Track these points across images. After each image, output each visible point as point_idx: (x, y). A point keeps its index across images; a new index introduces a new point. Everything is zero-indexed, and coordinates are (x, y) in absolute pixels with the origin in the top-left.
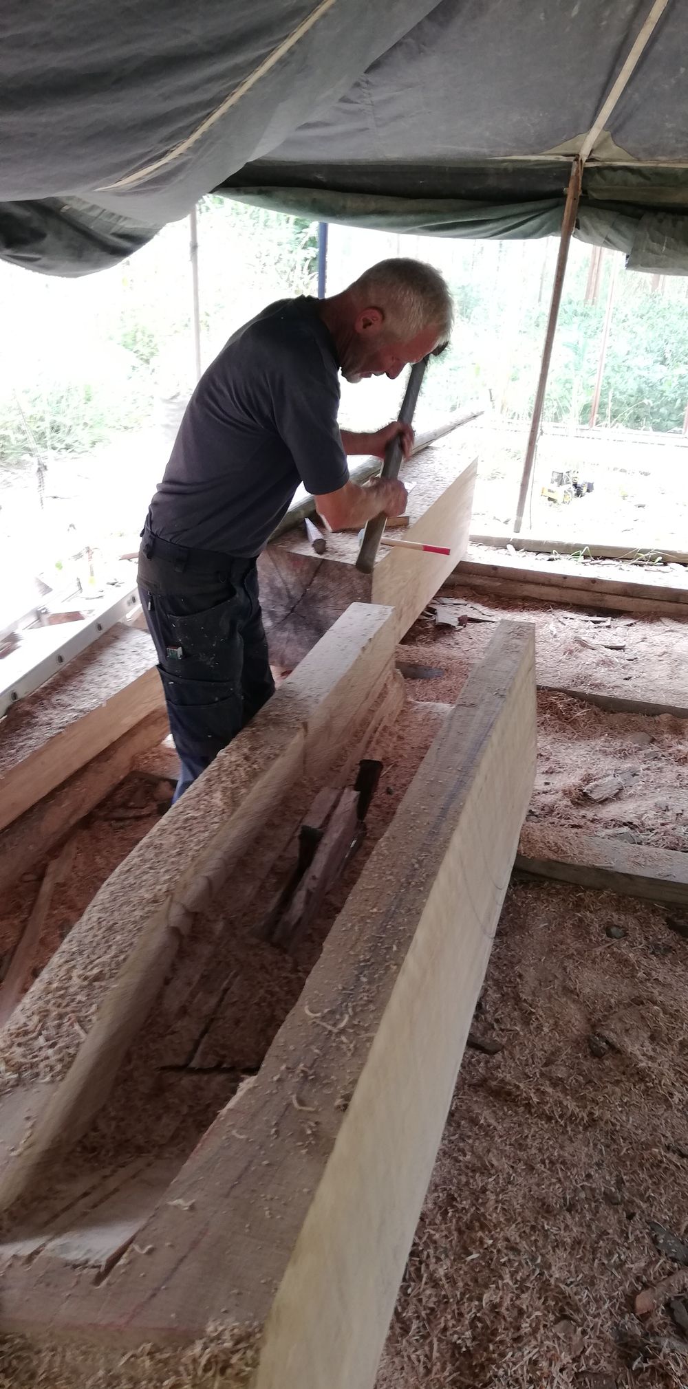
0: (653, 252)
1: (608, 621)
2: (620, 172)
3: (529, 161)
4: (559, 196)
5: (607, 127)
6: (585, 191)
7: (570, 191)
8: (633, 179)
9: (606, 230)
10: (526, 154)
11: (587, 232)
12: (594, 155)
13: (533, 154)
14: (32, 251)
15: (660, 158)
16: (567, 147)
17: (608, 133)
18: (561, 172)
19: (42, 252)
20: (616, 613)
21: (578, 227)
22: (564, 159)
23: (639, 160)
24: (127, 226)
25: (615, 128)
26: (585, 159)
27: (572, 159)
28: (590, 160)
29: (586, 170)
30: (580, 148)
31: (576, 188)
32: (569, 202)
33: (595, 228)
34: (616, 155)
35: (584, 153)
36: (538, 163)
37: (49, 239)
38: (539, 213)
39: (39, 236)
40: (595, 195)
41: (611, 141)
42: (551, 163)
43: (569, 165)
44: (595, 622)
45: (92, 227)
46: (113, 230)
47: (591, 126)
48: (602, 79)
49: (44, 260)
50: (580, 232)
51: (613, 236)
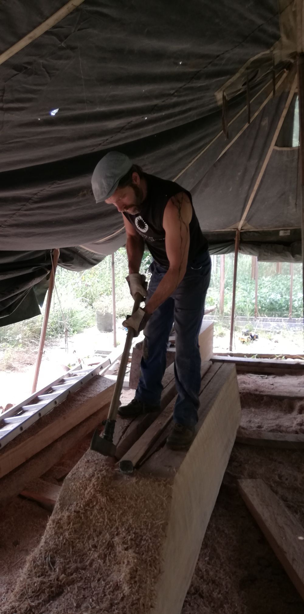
0: (266, 255)
1: (266, 376)
2: (252, 233)
3: (221, 231)
4: (233, 241)
5: (246, 220)
6: (241, 239)
7: (236, 239)
8: (256, 234)
9: (249, 250)
10: (221, 229)
11: (243, 251)
12: (243, 228)
13: (223, 229)
14: (70, 263)
15: (264, 228)
16: (234, 226)
17: (246, 222)
18: (233, 234)
19: (72, 263)
20: (269, 374)
21: (240, 249)
22: (233, 230)
23: (257, 229)
24: (96, 257)
25: (248, 219)
26: (240, 230)
27: (236, 230)
28: (241, 230)
29: (241, 233)
30: (238, 226)
31: (238, 238)
32: (236, 242)
33: (246, 250)
34: (250, 227)
35: (240, 227)
36: (225, 232)
37: (74, 260)
38: (226, 246)
39: (72, 259)
40: (245, 240)
41: (247, 224)
42: (229, 231)
43: (235, 232)
44: (261, 377)
45: (86, 257)
46: (92, 258)
47: (240, 219)
48: (242, 207)
49: (73, 266)
50: (241, 251)
51: (252, 251)
